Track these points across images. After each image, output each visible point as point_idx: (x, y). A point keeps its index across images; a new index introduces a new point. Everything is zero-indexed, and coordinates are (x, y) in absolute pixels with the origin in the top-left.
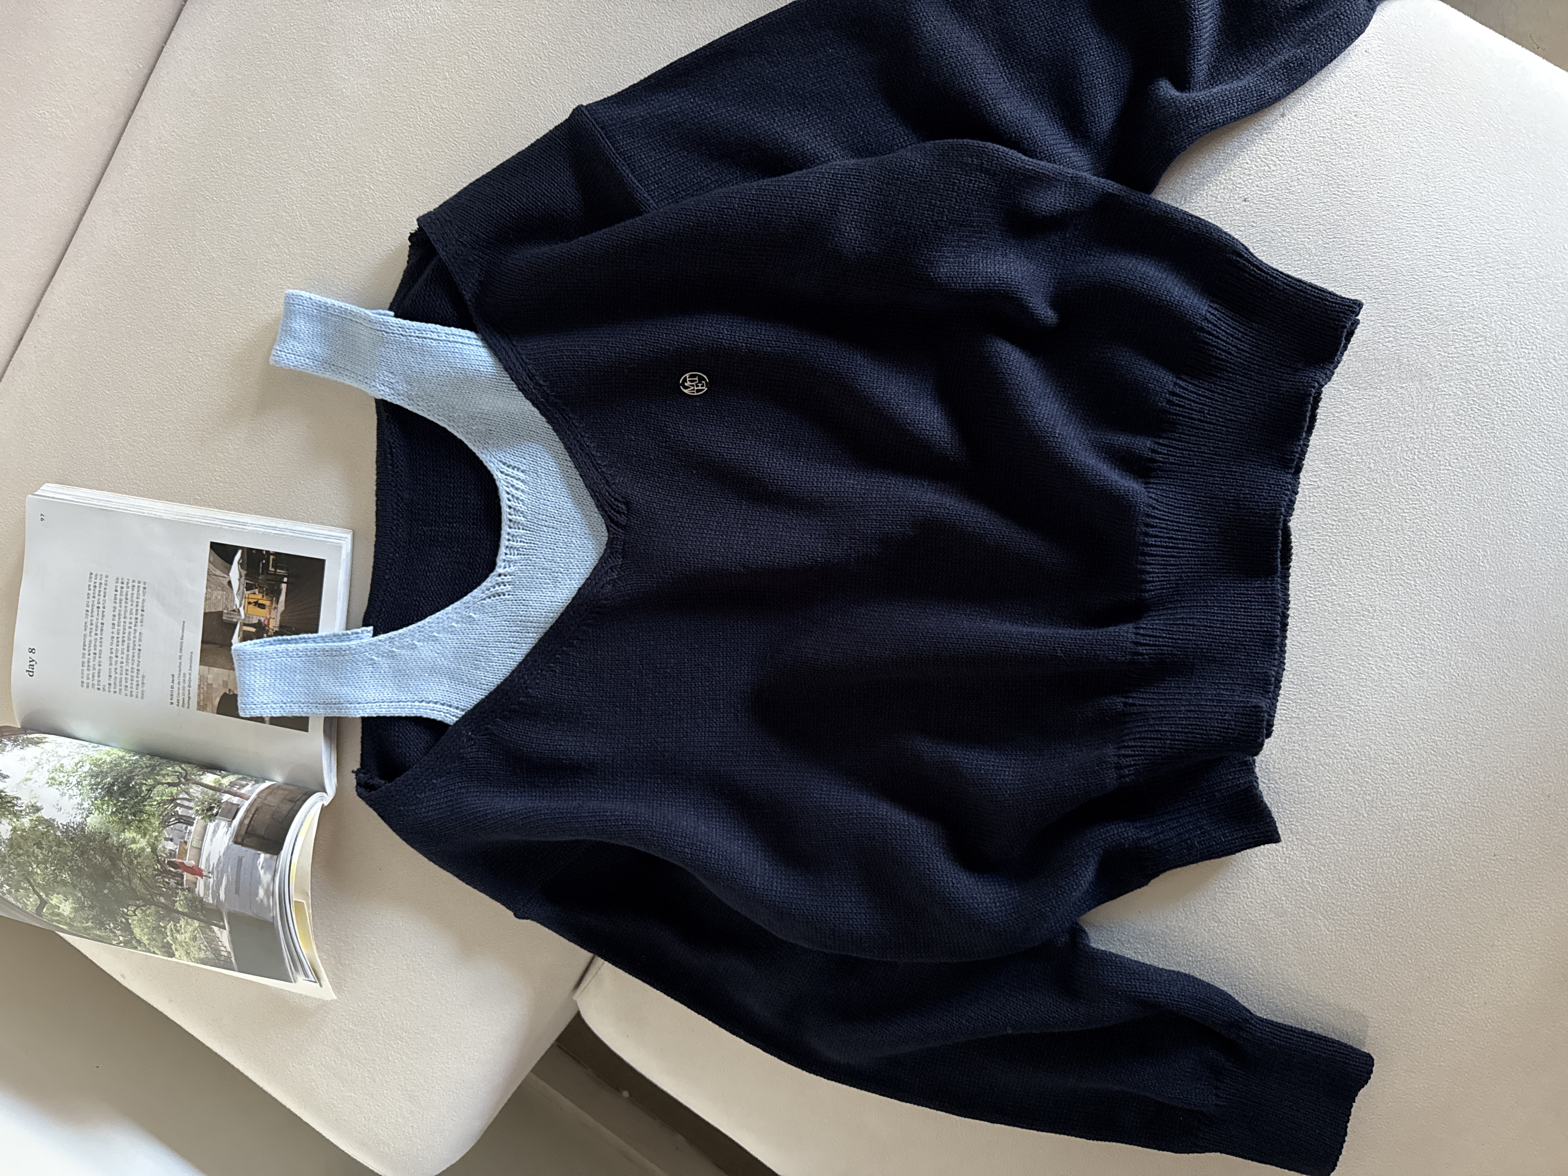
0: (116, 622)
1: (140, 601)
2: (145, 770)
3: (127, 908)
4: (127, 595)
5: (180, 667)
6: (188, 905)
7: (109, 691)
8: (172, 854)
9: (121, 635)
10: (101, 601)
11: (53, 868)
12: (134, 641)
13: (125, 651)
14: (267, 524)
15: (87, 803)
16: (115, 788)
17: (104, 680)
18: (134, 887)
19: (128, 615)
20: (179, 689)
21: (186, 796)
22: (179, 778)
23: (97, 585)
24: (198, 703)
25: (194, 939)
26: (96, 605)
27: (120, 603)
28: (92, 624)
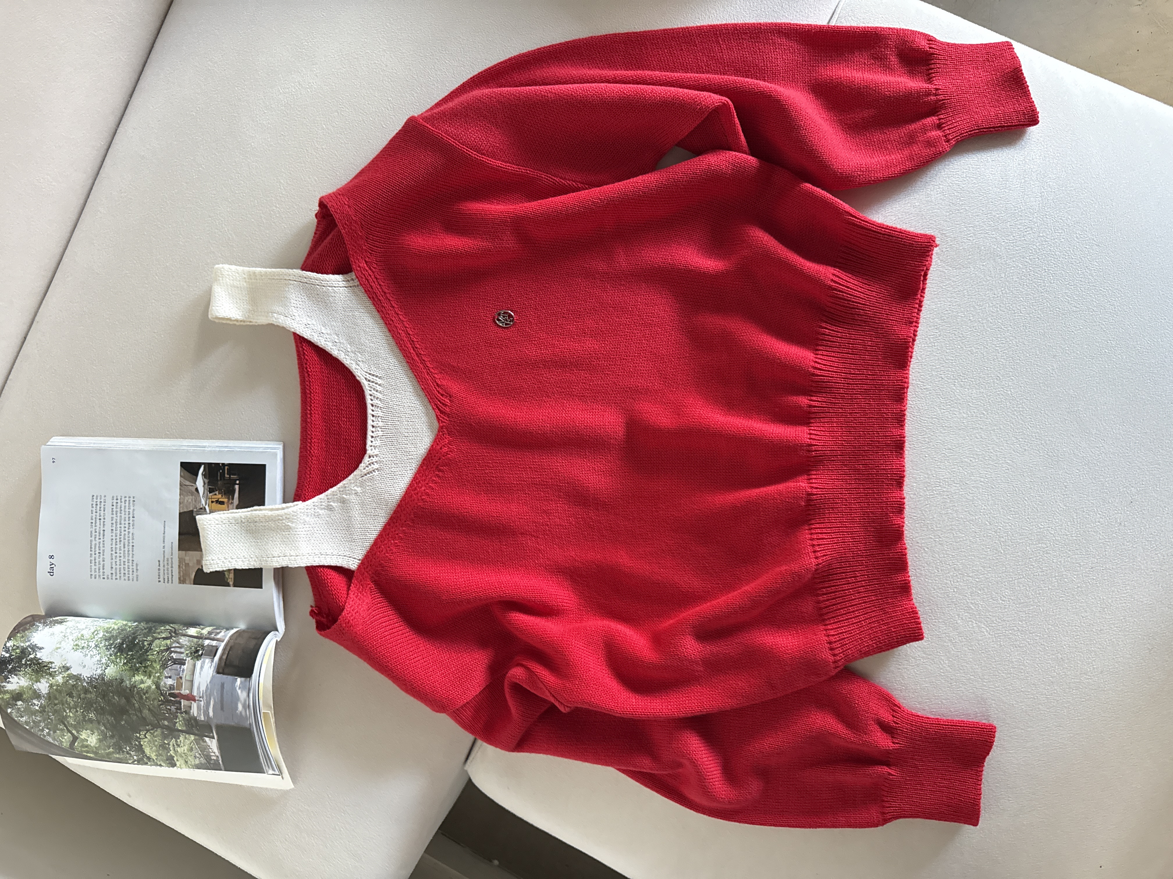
0: (114, 528)
1: (131, 511)
2: (146, 631)
3: (140, 733)
4: (121, 507)
5: (164, 554)
6: (185, 724)
7: (112, 579)
8: (171, 687)
9: (118, 537)
10: (102, 514)
11: (82, 711)
12: (129, 540)
13: (122, 548)
14: (220, 445)
15: (104, 659)
16: (124, 646)
17: (108, 571)
18: (144, 716)
19: (123, 522)
20: (164, 570)
21: (177, 645)
22: (170, 633)
23: (98, 503)
24: (179, 579)
25: (191, 749)
26: (98, 518)
27: (116, 514)
28: (96, 532)
